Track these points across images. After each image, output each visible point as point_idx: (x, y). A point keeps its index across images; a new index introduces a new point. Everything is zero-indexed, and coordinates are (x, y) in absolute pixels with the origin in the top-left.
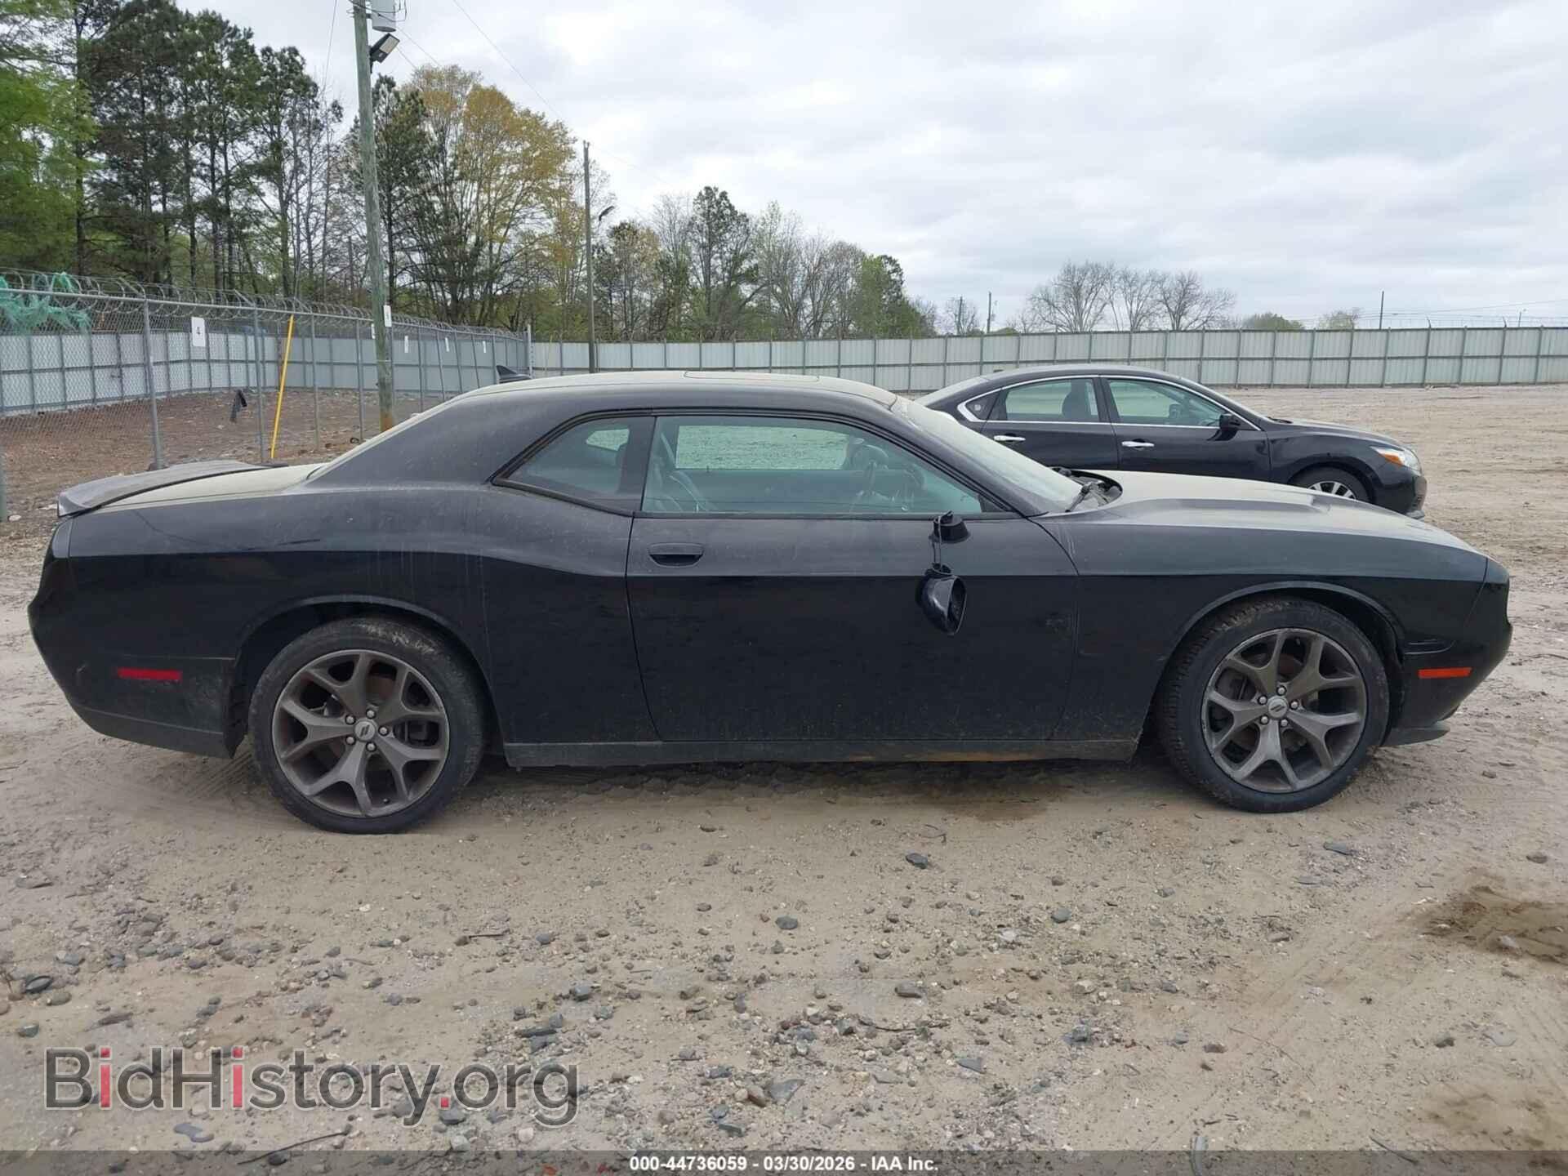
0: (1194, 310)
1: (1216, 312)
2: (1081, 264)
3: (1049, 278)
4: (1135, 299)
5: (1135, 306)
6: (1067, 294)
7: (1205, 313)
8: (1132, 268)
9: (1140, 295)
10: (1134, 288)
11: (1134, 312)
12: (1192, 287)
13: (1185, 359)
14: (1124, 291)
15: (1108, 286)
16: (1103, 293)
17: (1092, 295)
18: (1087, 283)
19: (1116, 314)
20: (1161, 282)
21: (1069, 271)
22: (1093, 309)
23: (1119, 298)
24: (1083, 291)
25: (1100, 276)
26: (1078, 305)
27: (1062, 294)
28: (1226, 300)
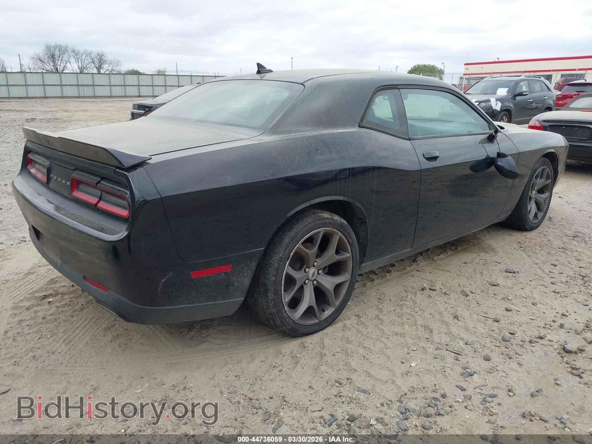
0: (106, 66)
1: (115, 68)
2: (53, 44)
3: (39, 50)
4: (80, 61)
5: (80, 64)
6: (48, 57)
7: (110, 68)
8: (76, 48)
9: (81, 59)
10: (78, 56)
11: (80, 66)
12: (103, 57)
13: (133, 86)
14: (74, 57)
15: (66, 54)
16: (65, 57)
17: (60, 58)
18: (57, 53)
19: (73, 66)
20: (90, 54)
21: (48, 47)
22: (62, 64)
23: (72, 60)
24: (56, 57)
25: (63, 50)
26: (54, 62)
27: (46, 57)
28: (118, 63)
